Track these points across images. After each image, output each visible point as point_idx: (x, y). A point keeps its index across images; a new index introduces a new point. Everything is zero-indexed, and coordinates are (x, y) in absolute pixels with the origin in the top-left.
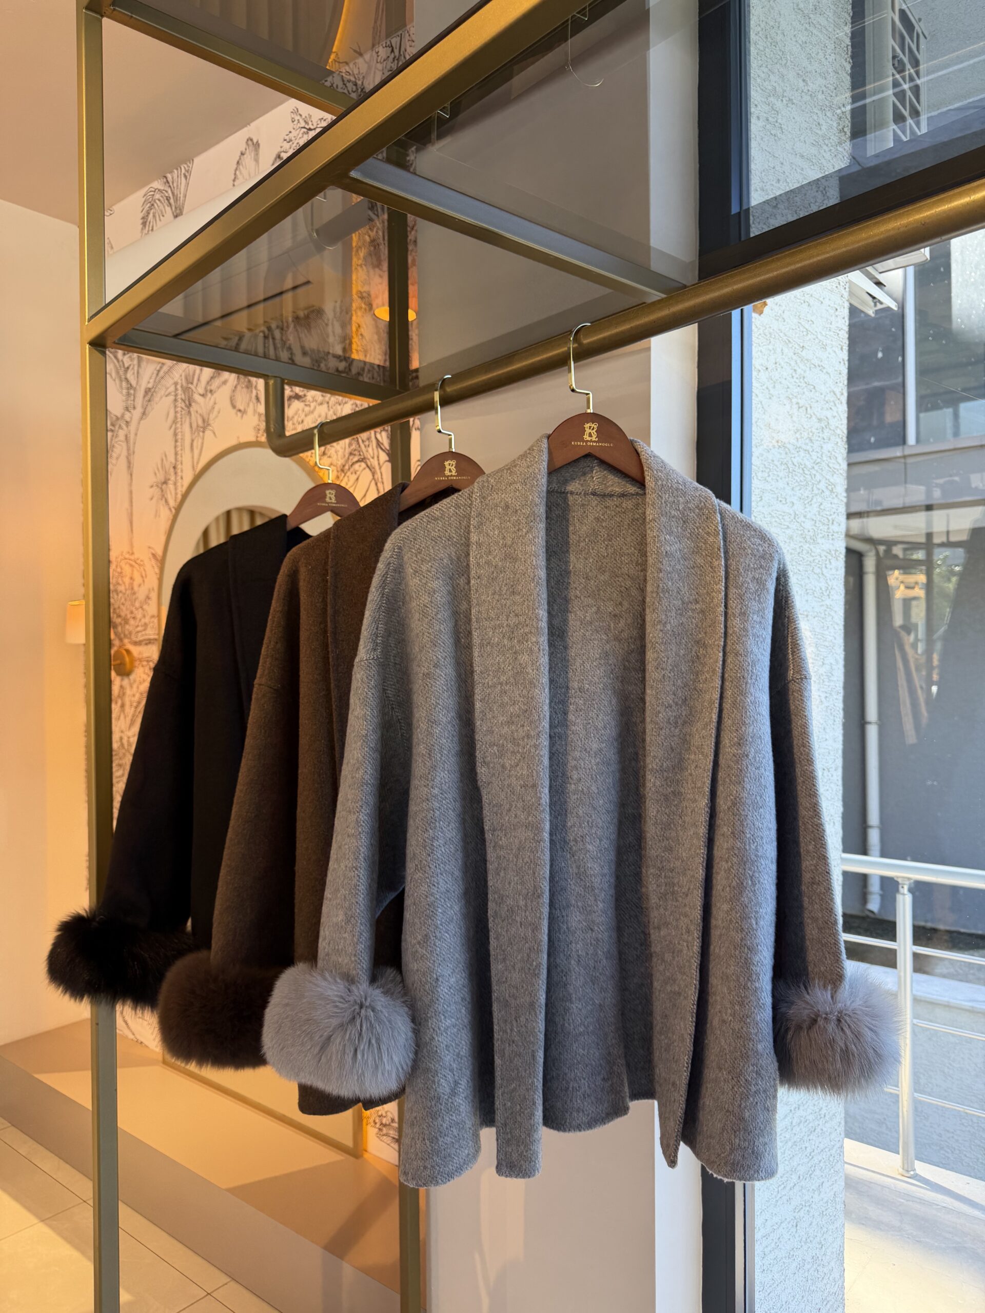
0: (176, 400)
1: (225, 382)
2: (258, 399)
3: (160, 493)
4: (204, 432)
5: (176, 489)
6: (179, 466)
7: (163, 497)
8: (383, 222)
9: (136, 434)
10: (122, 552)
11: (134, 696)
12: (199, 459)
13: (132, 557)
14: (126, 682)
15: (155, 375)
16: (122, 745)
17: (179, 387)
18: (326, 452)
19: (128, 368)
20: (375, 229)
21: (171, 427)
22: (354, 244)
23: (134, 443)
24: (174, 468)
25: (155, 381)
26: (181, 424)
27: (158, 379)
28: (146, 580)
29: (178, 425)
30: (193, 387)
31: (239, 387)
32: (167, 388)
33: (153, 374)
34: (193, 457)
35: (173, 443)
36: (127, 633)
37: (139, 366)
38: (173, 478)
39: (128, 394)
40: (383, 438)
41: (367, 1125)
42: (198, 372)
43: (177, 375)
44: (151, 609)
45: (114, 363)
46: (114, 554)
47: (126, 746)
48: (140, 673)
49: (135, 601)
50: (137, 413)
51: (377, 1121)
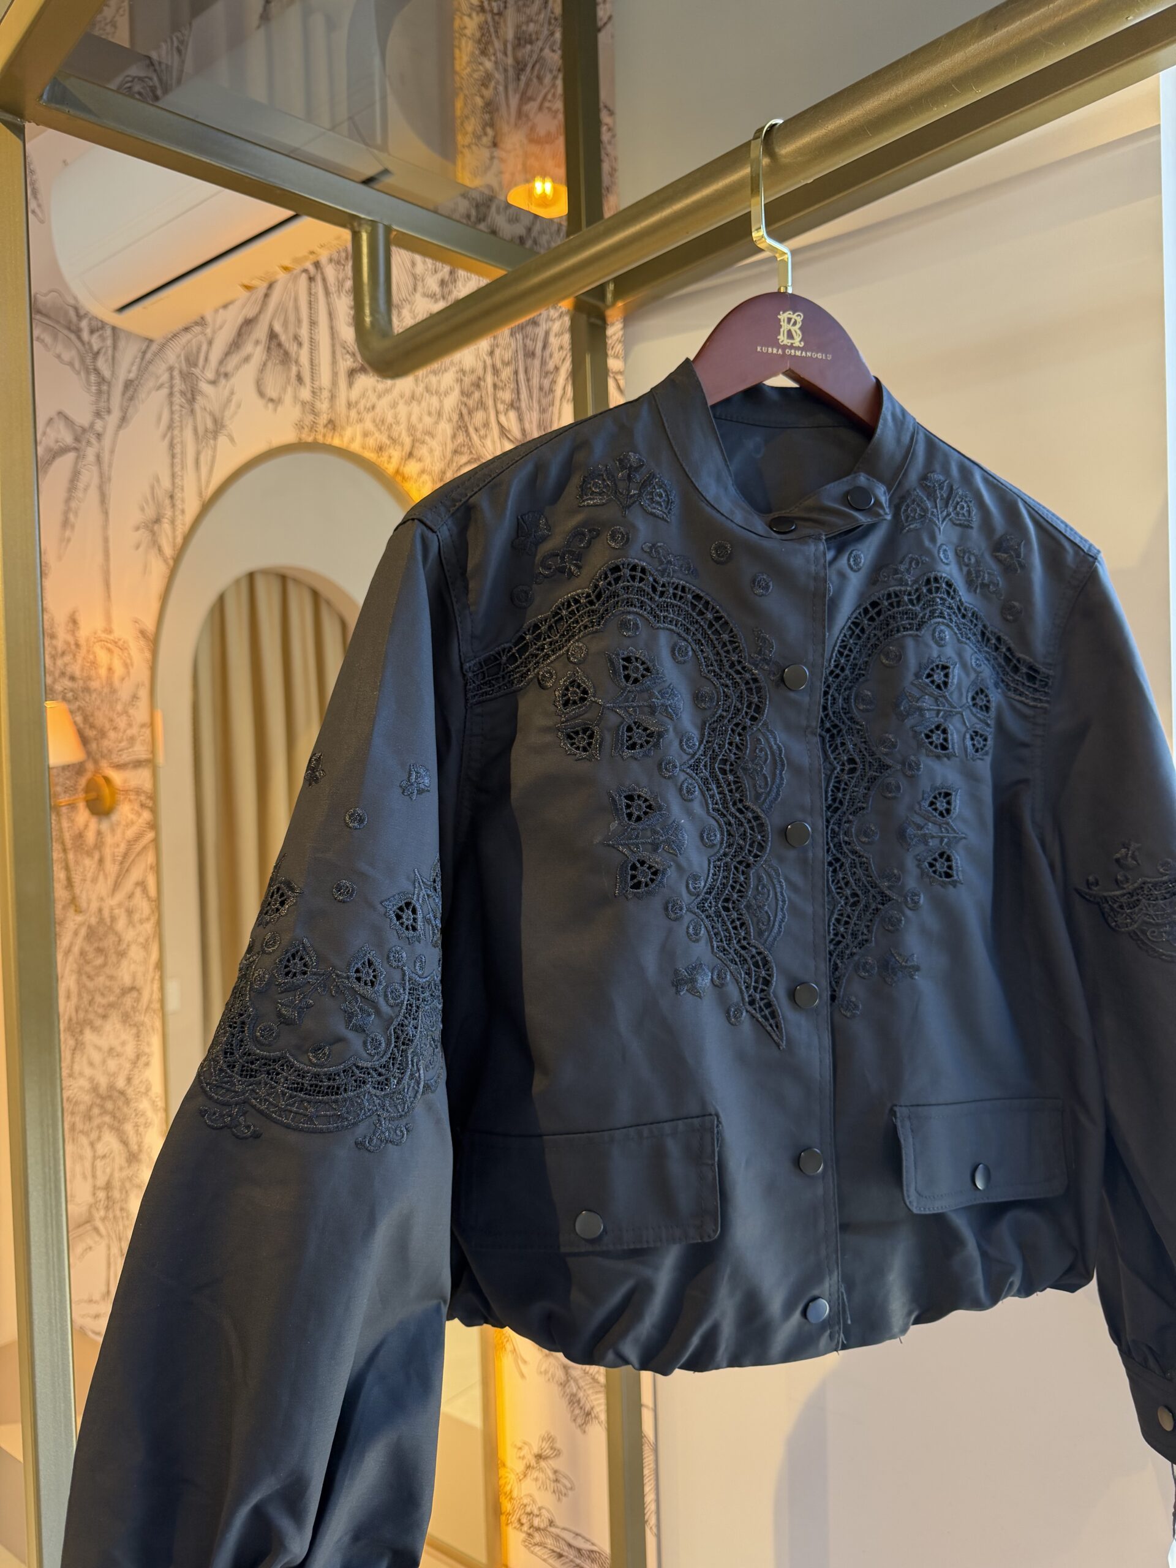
0: (171, 394)
1: (247, 359)
2: (300, 378)
3: (150, 537)
4: (215, 438)
5: (174, 530)
6: (178, 495)
7: (155, 543)
8: (506, 70)
9: (112, 452)
10: (95, 633)
11: (118, 845)
12: (208, 482)
13: (111, 637)
14: (105, 826)
15: (138, 360)
16: (101, 921)
17: (176, 373)
18: (415, 453)
19: (98, 353)
20: (493, 84)
21: (164, 436)
22: (458, 113)
23: (110, 465)
24: (171, 497)
25: (139, 369)
26: (181, 430)
27: (144, 364)
28: (132, 671)
29: (176, 432)
30: (197, 371)
31: (269, 364)
32: (158, 377)
33: (136, 358)
34: (199, 479)
35: (167, 461)
36: (105, 751)
37: (115, 347)
38: (169, 513)
39: (100, 392)
40: (511, 420)
41: (507, 1524)
42: (204, 347)
43: (173, 356)
44: (141, 713)
45: (77, 348)
46: (83, 633)
47: (108, 920)
48: (125, 811)
49: (116, 702)
50: (113, 419)
51: (524, 1520)
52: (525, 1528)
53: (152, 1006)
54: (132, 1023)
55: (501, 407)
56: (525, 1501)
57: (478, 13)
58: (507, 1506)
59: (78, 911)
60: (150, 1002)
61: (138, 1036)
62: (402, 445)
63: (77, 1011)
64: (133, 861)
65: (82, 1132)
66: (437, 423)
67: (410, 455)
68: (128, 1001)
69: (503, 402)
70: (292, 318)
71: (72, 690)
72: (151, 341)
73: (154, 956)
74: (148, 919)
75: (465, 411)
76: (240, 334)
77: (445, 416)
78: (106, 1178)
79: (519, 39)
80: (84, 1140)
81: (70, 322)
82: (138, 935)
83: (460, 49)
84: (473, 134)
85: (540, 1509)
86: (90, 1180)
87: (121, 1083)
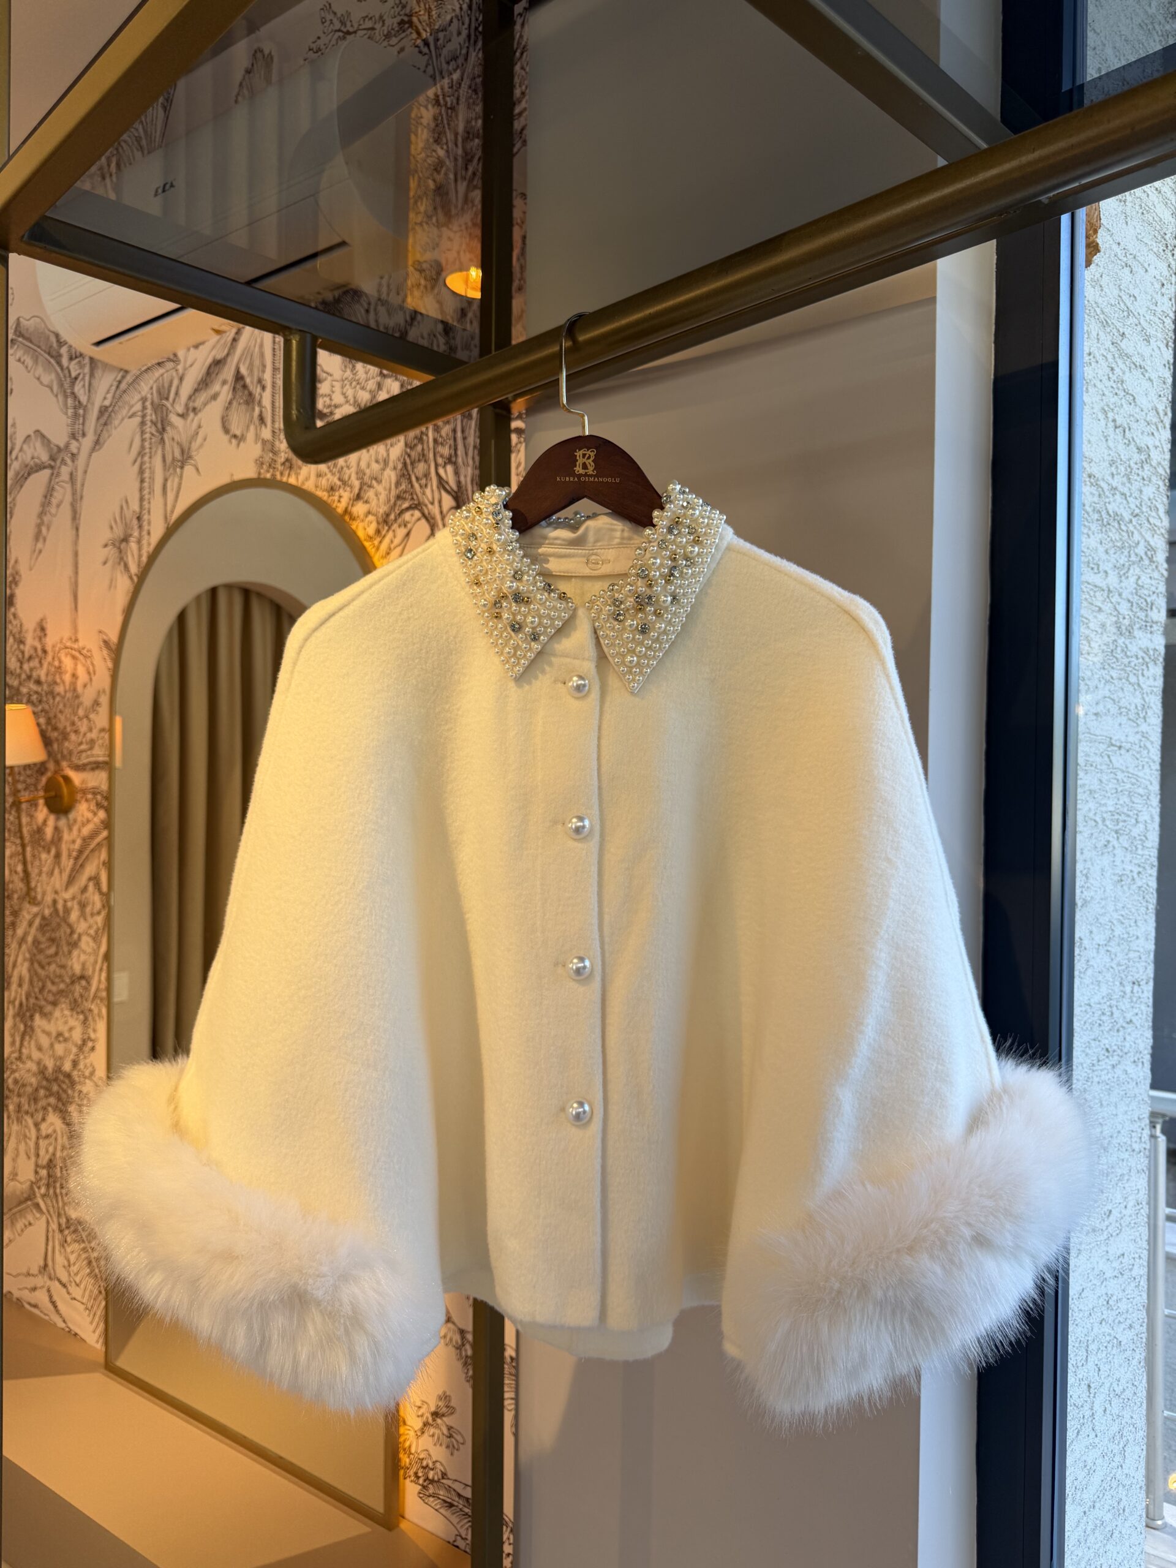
0: (143, 423)
1: (215, 397)
2: (262, 419)
3: (117, 554)
4: (182, 468)
5: (140, 549)
6: (146, 517)
7: (122, 561)
8: (456, 159)
9: (85, 472)
10: (61, 642)
11: (74, 842)
12: (174, 507)
13: (76, 646)
14: (62, 823)
15: (114, 388)
16: (56, 911)
17: (148, 404)
18: (362, 494)
19: (76, 378)
20: (443, 172)
21: (135, 461)
22: (412, 194)
23: (83, 485)
24: (139, 518)
25: (114, 397)
26: (150, 457)
27: (118, 392)
28: (94, 678)
29: (146, 458)
30: (168, 404)
31: (235, 403)
32: (132, 406)
33: (111, 386)
34: (165, 504)
35: (137, 485)
36: (65, 752)
37: (92, 375)
38: (136, 534)
39: (76, 415)
40: (448, 474)
41: (405, 1478)
42: (176, 382)
43: (146, 387)
44: (101, 719)
45: (56, 371)
46: (50, 641)
47: (61, 913)
48: (83, 810)
49: (78, 707)
50: (87, 442)
51: (420, 1474)
52: (421, 1481)
53: (99, 994)
54: (79, 1010)
55: (440, 461)
56: (421, 1456)
57: (433, 106)
58: (405, 1460)
59: (34, 902)
60: (98, 990)
61: (85, 1022)
62: (351, 487)
63: (28, 996)
64: (87, 857)
65: (27, 1113)
66: (384, 469)
67: (358, 497)
68: (78, 989)
69: (442, 456)
70: (257, 363)
71: (36, 693)
72: (127, 372)
73: (103, 949)
74: (99, 913)
75: (408, 461)
76: (208, 373)
77: (391, 464)
78: (47, 1157)
79: (468, 133)
80: (30, 1121)
81: (51, 347)
82: (90, 927)
83: (416, 135)
84: (425, 212)
85: (434, 1463)
86: (33, 1159)
87: (67, 1066)
